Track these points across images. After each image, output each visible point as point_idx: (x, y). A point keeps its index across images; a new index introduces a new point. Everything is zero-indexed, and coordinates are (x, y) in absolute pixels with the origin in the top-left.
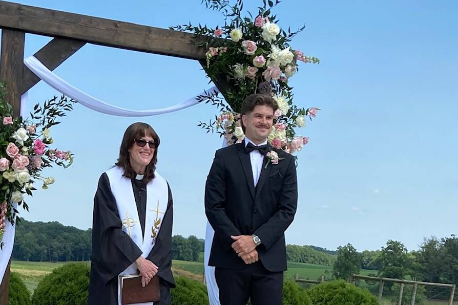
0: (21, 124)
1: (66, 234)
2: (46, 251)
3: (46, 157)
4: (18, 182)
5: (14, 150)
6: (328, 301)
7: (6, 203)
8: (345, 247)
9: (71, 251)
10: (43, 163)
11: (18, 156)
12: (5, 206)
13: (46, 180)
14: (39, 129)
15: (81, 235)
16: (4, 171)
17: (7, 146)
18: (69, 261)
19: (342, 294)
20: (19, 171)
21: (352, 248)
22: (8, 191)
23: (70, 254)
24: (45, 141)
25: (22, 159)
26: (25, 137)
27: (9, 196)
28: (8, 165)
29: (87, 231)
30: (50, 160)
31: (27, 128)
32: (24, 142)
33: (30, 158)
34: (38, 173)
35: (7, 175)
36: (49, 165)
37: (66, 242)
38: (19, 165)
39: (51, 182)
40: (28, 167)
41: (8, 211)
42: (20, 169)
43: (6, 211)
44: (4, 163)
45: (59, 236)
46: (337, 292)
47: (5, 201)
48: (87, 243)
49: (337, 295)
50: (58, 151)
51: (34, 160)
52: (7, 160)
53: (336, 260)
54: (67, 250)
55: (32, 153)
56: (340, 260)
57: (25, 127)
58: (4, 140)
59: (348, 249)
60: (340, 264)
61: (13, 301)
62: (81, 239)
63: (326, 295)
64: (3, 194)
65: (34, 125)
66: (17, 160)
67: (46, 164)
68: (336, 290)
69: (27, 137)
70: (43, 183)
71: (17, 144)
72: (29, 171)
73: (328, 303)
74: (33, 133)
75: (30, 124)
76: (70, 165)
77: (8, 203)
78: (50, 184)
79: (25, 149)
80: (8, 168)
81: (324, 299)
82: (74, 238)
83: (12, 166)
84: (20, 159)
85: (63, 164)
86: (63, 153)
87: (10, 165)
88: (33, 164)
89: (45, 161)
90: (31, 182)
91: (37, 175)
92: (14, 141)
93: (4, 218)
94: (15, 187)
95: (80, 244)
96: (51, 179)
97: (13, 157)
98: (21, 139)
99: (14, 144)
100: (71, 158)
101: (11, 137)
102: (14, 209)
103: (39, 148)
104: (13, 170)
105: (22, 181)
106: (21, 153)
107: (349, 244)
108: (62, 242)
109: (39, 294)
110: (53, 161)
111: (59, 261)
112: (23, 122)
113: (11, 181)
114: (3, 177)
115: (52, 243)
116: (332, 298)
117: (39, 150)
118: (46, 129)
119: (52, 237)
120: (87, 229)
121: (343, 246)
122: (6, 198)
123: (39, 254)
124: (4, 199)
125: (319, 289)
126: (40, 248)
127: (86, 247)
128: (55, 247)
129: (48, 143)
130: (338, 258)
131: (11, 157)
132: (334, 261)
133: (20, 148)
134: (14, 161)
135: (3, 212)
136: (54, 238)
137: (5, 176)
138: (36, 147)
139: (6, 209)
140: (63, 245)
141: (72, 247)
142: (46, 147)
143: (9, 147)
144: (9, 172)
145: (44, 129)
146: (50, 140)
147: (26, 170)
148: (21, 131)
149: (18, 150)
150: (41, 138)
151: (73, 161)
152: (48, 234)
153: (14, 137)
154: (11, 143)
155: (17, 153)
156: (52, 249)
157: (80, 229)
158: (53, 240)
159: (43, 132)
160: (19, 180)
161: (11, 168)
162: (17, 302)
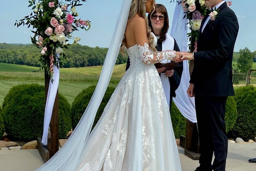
0: (58, 5)
1: (83, 51)
2: (72, 61)
3: (74, 25)
4: (59, 42)
5: (55, 21)
6: (244, 98)
7: (53, 55)
8: (244, 49)
9: (87, 61)
10: (73, 28)
11: (58, 26)
12: (52, 57)
13: (75, 39)
14: (70, 7)
15: (92, 51)
16: (50, 36)
17: (50, 20)
18: (86, 66)
19: (252, 94)
20: (59, 35)
21: (248, 50)
22: (54, 48)
23: (87, 62)
24: (73, 15)
25: (60, 27)
26: (61, 13)
27: (54, 51)
28: (52, 31)
29: (95, 48)
30: (77, 26)
31: (62, 7)
32: (61, 16)
33: (65, 26)
34: (70, 35)
35: (52, 38)
36: (76, 30)
37: (84, 56)
38: (58, 31)
39: (78, 40)
40: (64, 32)
41: (54, 60)
42: (59, 33)
43: (53, 60)
44: (50, 31)
45: (79, 52)
46: (249, 93)
47: (52, 54)
48: (96, 55)
49: (249, 95)
50: (81, 21)
51: (68, 28)
52: (51, 29)
53: (239, 58)
54: (85, 60)
55: (66, 23)
56: (242, 58)
57: (60, 7)
58: (48, 16)
59: (246, 51)
60: (241, 60)
61: (61, 111)
62: (92, 53)
63: (243, 95)
64: (50, 49)
65: (66, 5)
66: (58, 28)
67: (75, 29)
68: (248, 91)
69: (62, 13)
70: (74, 41)
71: (56, 18)
72: (65, 34)
73: (244, 99)
74: (65, 10)
75: (63, 5)
76: (89, 29)
77: (54, 55)
78: (78, 41)
79: (62, 21)
80: (52, 33)
81: (242, 97)
82: (88, 52)
83: (55, 32)
84: (60, 28)
85: (84, 28)
86: (85, 21)
87: (53, 32)
88: (67, 30)
89: (74, 27)
90: (67, 40)
91: (70, 36)
92: (54, 16)
93: (52, 64)
94: (57, 45)
95: (91, 56)
96: (78, 39)
97: (55, 26)
98: (59, 15)
99: (55, 18)
100: (89, 25)
101: (52, 14)
102: (58, 58)
103: (70, 20)
104: (55, 35)
105: (61, 41)
106: (59, 23)
107: (246, 48)
108: (81, 55)
109: (76, 105)
110: (78, 27)
111: (80, 67)
112: (59, 3)
113: (55, 41)
114: (50, 39)
115: (75, 56)
116: (246, 97)
117: (70, 21)
118: (73, 7)
119: (75, 53)
120: (95, 47)
121: (243, 49)
122: (53, 52)
123: (69, 63)
124: (51, 53)
125: (238, 92)
126: (69, 59)
127: (95, 58)
128: (77, 59)
129: (75, 16)
130: (240, 56)
131: (54, 26)
132: (238, 58)
133: (58, 20)
134: (56, 29)
135: (51, 61)
136: (76, 54)
137: (51, 38)
138: (68, 19)
139: (53, 59)
140: (82, 57)
141: (87, 58)
142: (74, 18)
143: (52, 20)
144: (53, 36)
145: (72, 7)
146: (76, 14)
147: (63, 34)
148: (58, 10)
149: (58, 22)
150: (71, 13)
151: (91, 26)
152: (73, 51)
153: (54, 13)
154: (53, 18)
155: (57, 24)
156: (76, 60)
157: (91, 47)
158: (76, 55)
159: (72, 9)
160: (59, 41)
161: (54, 33)
162: (63, 111)
